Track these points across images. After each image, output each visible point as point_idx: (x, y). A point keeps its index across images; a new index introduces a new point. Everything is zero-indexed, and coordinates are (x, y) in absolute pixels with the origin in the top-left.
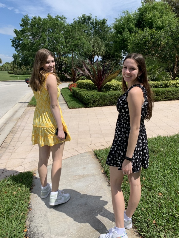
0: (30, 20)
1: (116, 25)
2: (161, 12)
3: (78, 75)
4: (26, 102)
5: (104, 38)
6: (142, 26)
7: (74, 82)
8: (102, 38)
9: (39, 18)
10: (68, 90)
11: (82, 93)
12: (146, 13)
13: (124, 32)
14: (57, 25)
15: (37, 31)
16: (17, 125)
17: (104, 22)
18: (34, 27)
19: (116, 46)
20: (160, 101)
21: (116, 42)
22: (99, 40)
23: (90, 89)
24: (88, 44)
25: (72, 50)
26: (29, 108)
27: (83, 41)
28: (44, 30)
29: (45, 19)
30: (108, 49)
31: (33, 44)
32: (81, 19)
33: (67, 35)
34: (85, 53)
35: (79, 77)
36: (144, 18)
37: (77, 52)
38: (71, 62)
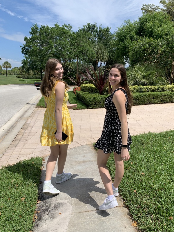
0: (39, 29)
1: (118, 34)
2: (161, 21)
3: (82, 80)
4: (34, 103)
5: (107, 45)
6: (142, 34)
7: (79, 86)
8: (106, 45)
9: (47, 27)
10: (72, 93)
11: (85, 96)
12: (147, 22)
13: (125, 40)
14: (64, 33)
15: (45, 39)
16: (27, 123)
17: (107, 30)
18: (42, 35)
19: (119, 53)
20: (157, 103)
21: (118, 49)
22: (103, 47)
23: (93, 92)
24: (93, 51)
25: (77, 56)
26: (37, 108)
27: (87, 48)
28: (52, 38)
29: (52, 28)
30: (111, 55)
31: (41, 50)
32: (86, 27)
33: (72, 43)
34: (90, 59)
35: (83, 81)
36: (144, 27)
37: (82, 58)
38: (76, 67)
